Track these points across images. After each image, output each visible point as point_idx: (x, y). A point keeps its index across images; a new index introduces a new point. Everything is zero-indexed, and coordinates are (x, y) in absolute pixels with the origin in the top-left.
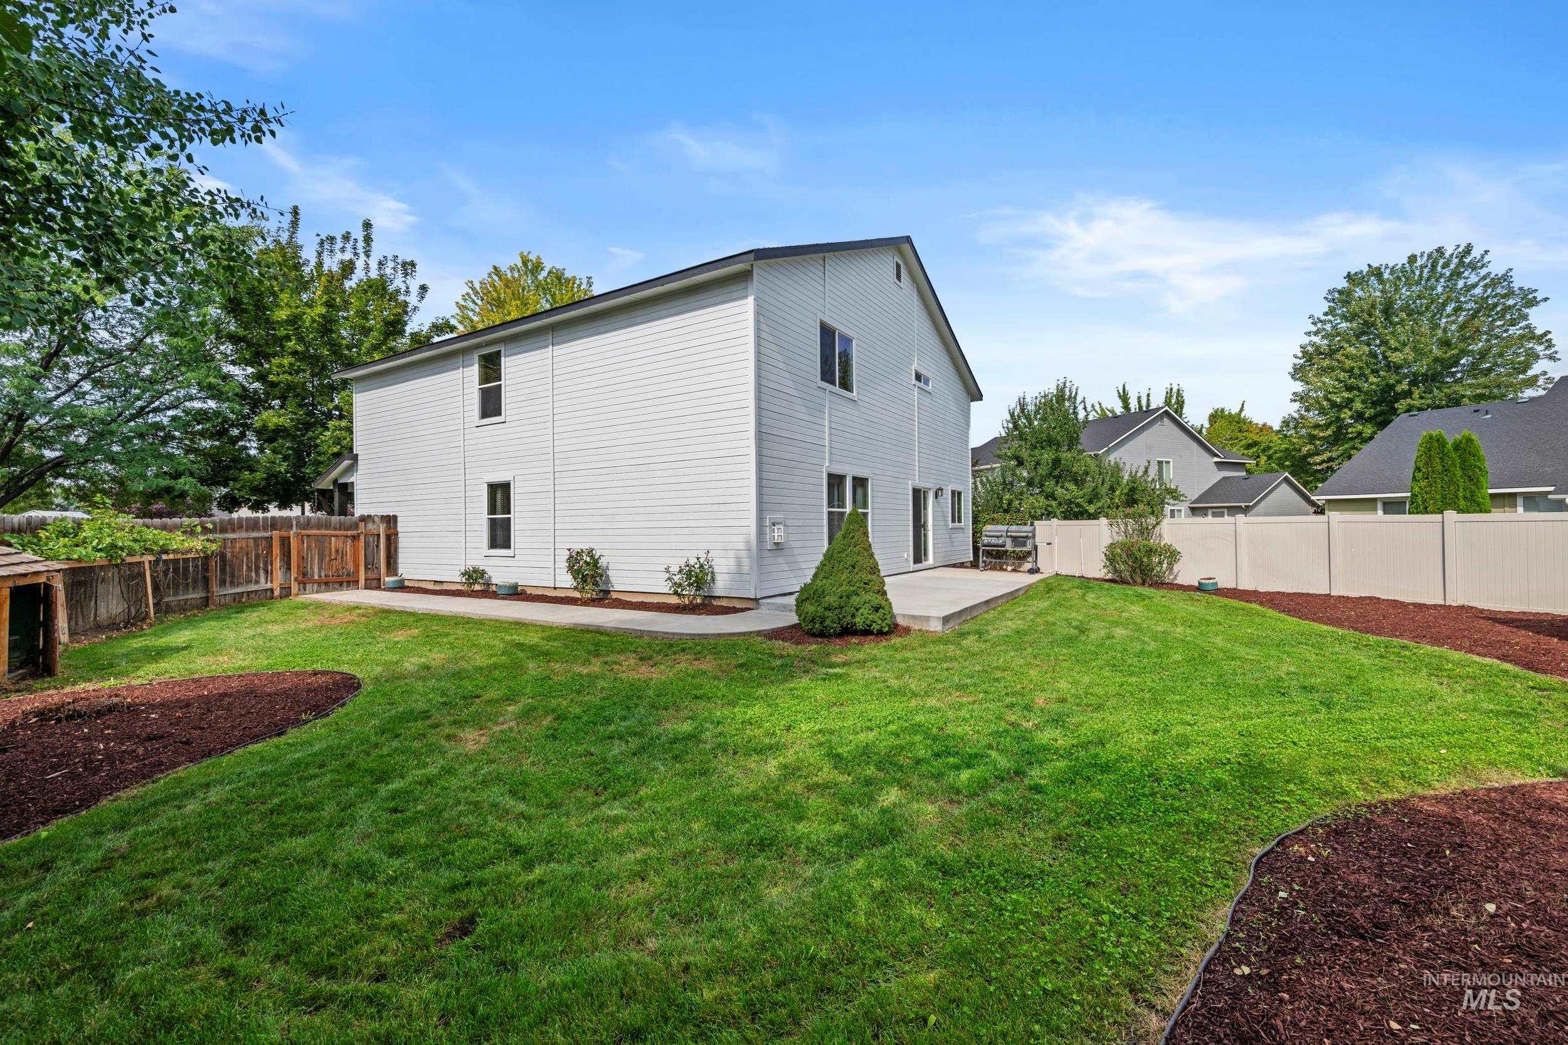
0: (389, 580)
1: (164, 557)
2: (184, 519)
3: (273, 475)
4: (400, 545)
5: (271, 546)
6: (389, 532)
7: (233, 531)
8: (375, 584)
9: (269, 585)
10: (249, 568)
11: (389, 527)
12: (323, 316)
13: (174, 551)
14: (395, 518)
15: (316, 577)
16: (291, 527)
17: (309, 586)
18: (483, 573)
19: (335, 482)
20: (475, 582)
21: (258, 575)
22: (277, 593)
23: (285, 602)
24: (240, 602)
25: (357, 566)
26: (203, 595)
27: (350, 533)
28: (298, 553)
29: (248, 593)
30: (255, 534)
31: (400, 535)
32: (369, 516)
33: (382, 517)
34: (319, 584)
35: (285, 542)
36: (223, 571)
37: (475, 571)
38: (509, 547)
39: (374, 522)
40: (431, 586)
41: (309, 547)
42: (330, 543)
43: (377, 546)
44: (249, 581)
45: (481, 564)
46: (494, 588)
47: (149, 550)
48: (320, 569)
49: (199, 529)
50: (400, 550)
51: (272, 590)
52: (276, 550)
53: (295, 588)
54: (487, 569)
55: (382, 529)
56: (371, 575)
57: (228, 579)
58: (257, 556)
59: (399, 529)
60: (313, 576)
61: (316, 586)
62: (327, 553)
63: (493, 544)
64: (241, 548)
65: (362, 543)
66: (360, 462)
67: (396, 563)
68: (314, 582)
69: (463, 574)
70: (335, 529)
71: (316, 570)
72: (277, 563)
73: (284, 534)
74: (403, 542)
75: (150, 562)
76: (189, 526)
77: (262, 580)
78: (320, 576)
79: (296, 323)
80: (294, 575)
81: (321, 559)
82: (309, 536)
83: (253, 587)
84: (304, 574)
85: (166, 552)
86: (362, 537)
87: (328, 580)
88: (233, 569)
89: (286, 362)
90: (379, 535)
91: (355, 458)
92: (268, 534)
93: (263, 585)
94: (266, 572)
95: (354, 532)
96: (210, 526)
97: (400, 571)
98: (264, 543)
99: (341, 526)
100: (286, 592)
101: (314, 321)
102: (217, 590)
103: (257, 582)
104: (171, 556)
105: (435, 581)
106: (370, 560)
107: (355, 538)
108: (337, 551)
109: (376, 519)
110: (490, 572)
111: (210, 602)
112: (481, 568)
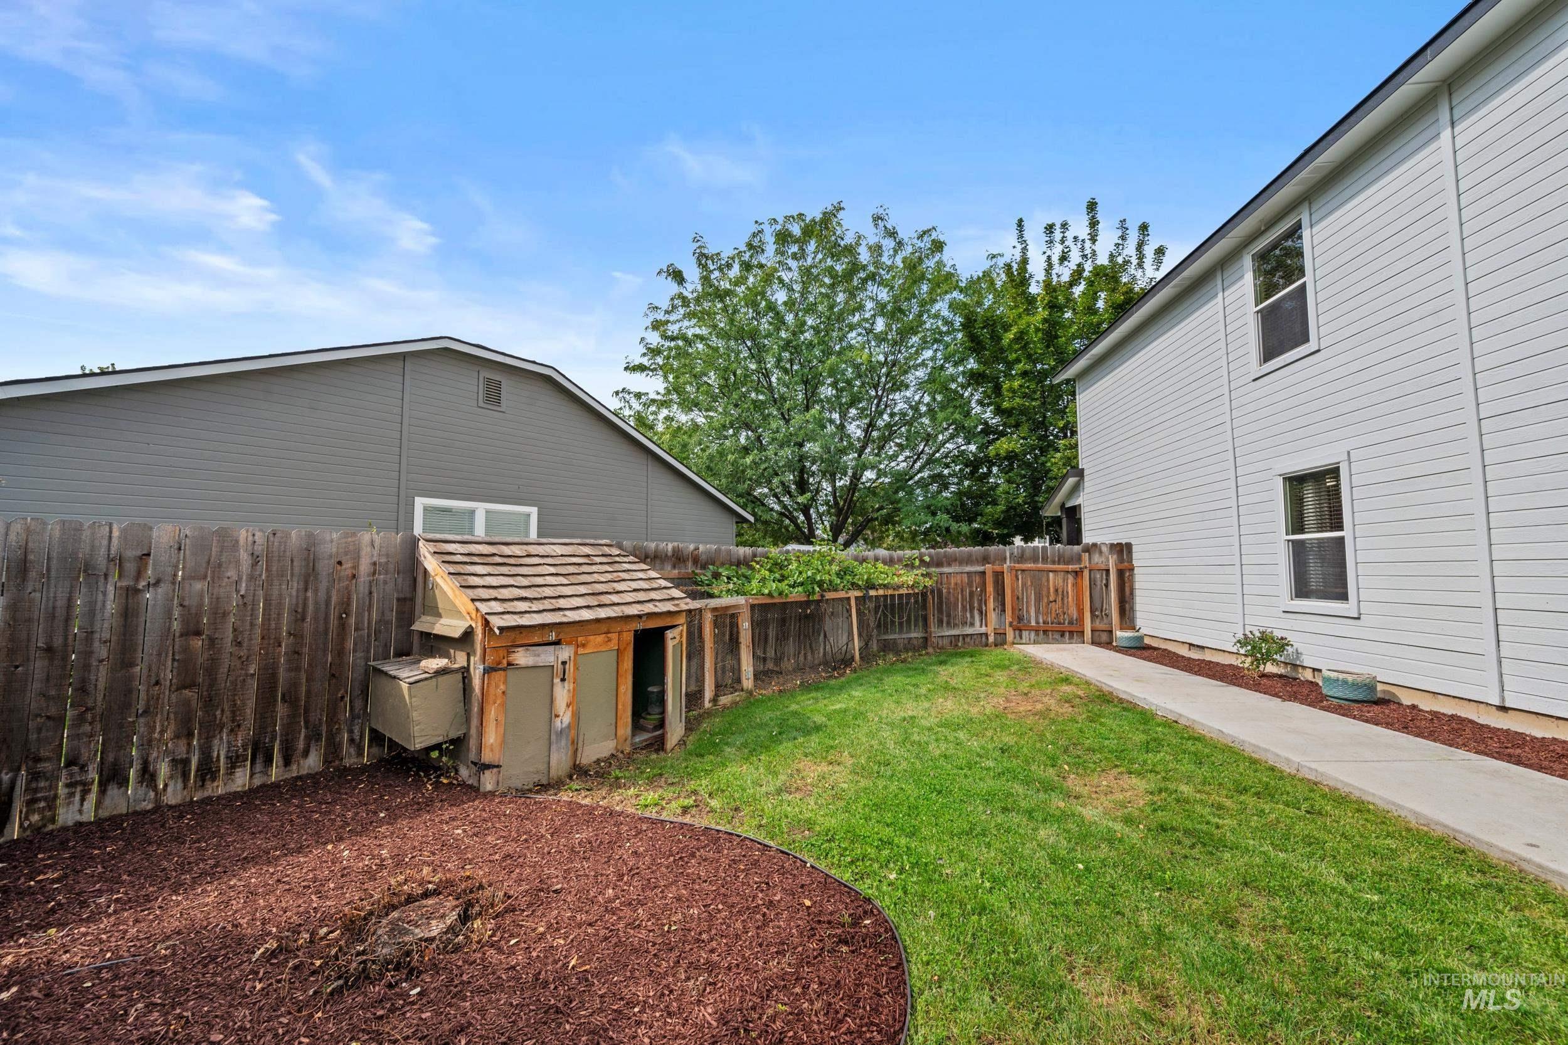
0: (1122, 635)
1: (872, 593)
2: (906, 552)
3: (1011, 508)
4: (1137, 585)
5: (984, 584)
6: (1121, 566)
7: (949, 565)
8: (1104, 640)
9: (983, 630)
10: (964, 607)
11: (1121, 561)
12: (1045, 321)
13: (885, 586)
14: (1129, 546)
15: (1033, 623)
16: (1005, 559)
17: (1025, 634)
18: (1282, 644)
19: (1062, 506)
20: (1267, 658)
21: (972, 617)
22: (991, 639)
23: (999, 650)
24: (957, 645)
25: (1081, 611)
26: (924, 635)
27: (1071, 567)
28: (1013, 591)
29: (965, 636)
30: (968, 569)
31: (1136, 571)
32: (1095, 545)
33: (1112, 545)
34: (1037, 631)
35: (999, 576)
36: (940, 611)
37: (1265, 638)
38: (1344, 597)
39: (1101, 552)
40: (1184, 651)
41: (1024, 585)
42: (1048, 580)
43: (1107, 585)
44: (964, 623)
45: (1279, 628)
46: (1308, 675)
47: (854, 586)
48: (1037, 612)
49: (917, 562)
50: (1137, 593)
51: (986, 635)
52: (990, 588)
53: (1010, 635)
54: (1291, 637)
55: (1112, 562)
56: (1099, 625)
57: (945, 619)
58: (972, 594)
59: (1135, 563)
60: (1029, 622)
61: (1033, 634)
62: (1044, 593)
63: (1302, 590)
64: (956, 584)
65: (1086, 582)
66: (1086, 479)
67: (1132, 609)
68: (1030, 629)
69: (1243, 643)
70: (1053, 562)
71: (1033, 614)
72: (991, 604)
73: (997, 568)
74: (1142, 582)
75: (857, 598)
76: (909, 558)
77: (977, 623)
78: (1037, 622)
79: (1022, 339)
80: (1009, 619)
81: (1038, 599)
82: (1023, 571)
83: (969, 631)
84: (1020, 619)
85: (873, 587)
86: (1086, 573)
87: (1047, 627)
88: (948, 608)
89: (1016, 384)
90: (1108, 571)
91: (1080, 474)
92: (980, 568)
93: (978, 629)
94: (981, 612)
95: (1076, 567)
96: (927, 559)
97: (1139, 623)
98: (978, 579)
99: (1061, 559)
100: (1001, 640)
101: (1037, 330)
102: (935, 631)
103: (972, 624)
104: (881, 592)
105: (1190, 645)
106: (1097, 605)
107: (1077, 574)
108: (1057, 590)
109: (1104, 549)
110: (1298, 642)
111: (929, 643)
112: (1278, 634)
